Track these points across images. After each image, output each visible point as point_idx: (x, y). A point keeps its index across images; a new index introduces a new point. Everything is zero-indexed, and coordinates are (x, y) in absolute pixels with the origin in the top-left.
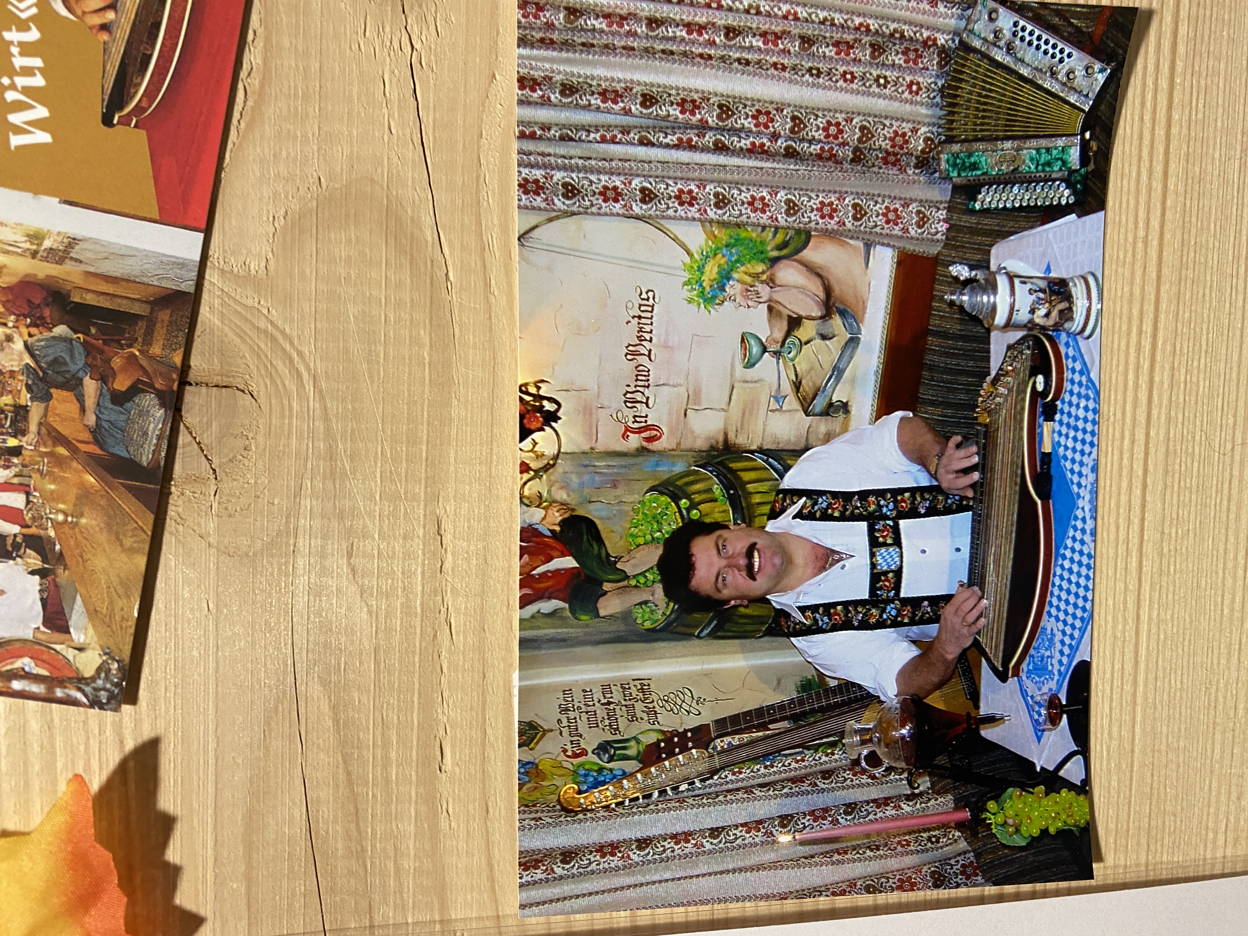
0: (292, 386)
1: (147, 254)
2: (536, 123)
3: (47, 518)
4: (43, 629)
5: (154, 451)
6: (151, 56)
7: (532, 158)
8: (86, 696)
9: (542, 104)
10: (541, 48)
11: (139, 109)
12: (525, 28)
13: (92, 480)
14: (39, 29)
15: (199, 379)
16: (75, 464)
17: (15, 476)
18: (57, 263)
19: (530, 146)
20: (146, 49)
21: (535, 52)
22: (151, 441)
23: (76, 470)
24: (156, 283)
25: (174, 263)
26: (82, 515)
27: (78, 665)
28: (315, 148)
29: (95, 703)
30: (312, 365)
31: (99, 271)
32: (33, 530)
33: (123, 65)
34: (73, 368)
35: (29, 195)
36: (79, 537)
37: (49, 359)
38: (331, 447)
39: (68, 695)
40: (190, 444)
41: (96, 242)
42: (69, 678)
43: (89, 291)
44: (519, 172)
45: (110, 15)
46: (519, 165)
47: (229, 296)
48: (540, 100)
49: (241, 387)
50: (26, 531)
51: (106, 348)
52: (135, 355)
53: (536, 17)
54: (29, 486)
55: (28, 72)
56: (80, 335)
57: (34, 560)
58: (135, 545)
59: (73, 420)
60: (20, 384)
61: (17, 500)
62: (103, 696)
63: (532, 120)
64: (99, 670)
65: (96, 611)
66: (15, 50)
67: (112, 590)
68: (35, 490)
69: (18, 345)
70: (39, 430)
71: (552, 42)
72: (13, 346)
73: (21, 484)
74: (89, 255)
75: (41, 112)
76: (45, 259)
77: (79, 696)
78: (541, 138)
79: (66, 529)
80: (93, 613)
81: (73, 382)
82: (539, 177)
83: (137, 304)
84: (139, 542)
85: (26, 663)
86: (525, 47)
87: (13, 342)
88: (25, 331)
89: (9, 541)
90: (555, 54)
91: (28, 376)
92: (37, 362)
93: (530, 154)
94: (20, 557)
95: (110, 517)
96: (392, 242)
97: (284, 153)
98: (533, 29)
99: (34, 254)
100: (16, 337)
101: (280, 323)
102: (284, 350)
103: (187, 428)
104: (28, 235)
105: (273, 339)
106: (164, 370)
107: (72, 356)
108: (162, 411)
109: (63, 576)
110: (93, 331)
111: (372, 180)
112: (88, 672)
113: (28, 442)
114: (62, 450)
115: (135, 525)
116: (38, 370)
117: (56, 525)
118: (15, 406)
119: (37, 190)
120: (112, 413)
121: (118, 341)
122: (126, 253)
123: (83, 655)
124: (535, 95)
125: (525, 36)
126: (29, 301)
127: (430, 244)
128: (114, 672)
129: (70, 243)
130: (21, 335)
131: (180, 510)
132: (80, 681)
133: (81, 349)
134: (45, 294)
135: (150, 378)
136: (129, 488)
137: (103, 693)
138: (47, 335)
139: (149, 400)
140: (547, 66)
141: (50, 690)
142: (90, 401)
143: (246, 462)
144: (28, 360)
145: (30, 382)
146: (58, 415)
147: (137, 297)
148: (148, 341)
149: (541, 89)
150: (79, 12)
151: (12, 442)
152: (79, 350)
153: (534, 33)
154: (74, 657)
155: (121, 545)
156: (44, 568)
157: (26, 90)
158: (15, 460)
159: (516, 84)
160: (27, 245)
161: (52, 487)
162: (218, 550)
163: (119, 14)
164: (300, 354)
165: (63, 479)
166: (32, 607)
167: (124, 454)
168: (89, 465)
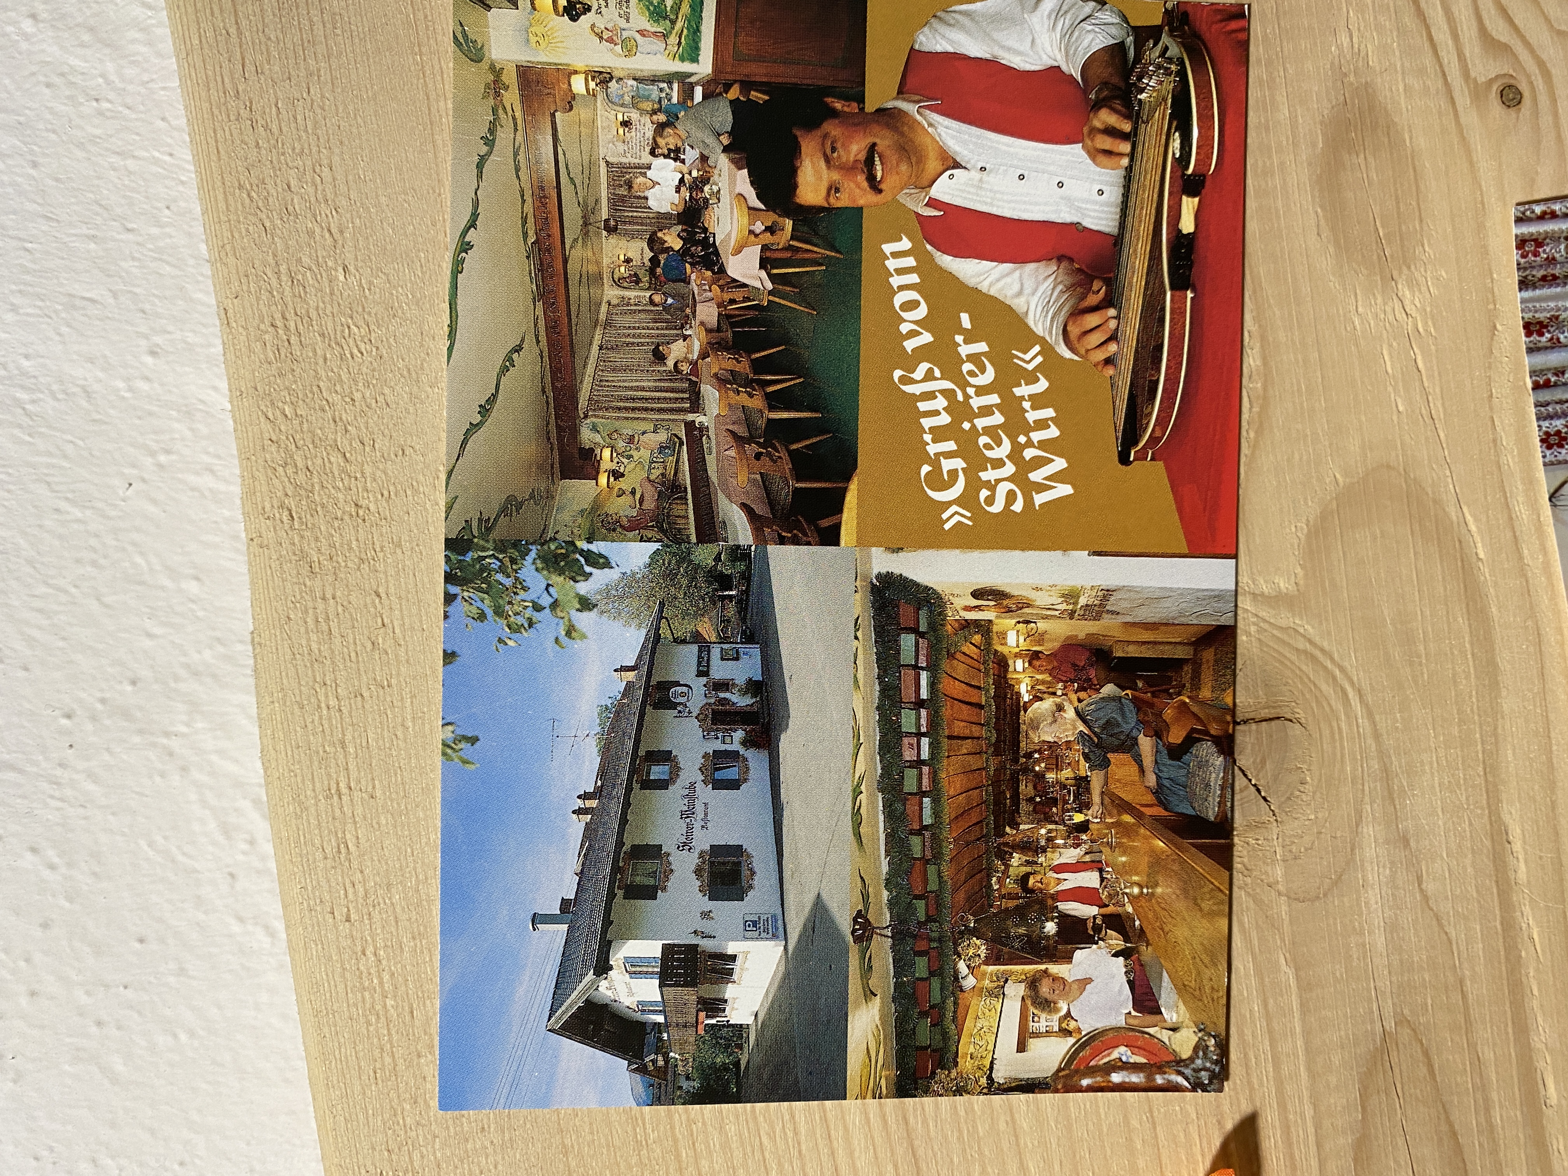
0: (1339, 707)
1: (1183, 593)
2: (1549, 369)
3: (1123, 894)
4: (1134, 1013)
5: (1219, 803)
6: (1158, 381)
7: (1550, 409)
8: (1187, 1079)
9: (1553, 348)
10: (1543, 286)
11: (1154, 440)
12: (1525, 269)
13: (1161, 844)
14: (1046, 377)
15: (1247, 716)
16: (1142, 831)
17: (1086, 853)
18: (1095, 619)
19: (1546, 395)
20: (1153, 375)
21: (1538, 292)
22: (1215, 792)
23: (1146, 838)
24: (1195, 622)
25: (1210, 597)
26: (1156, 885)
27: (1174, 1047)
28: (1327, 443)
29: (1197, 1086)
30: (1355, 679)
31: (1137, 620)
32: (1111, 909)
33: (1132, 398)
34: (1126, 728)
35: (1059, 553)
36: (1157, 908)
37: (1102, 722)
38: (1385, 765)
39: (1169, 1081)
40: (1246, 787)
41: (1130, 589)
42: (1167, 1062)
43: (1129, 642)
44: (1539, 426)
45: (1113, 347)
46: (1538, 419)
47: (1265, 621)
48: (1549, 344)
49: (1288, 716)
50: (1104, 911)
51: (1155, 700)
52: (1185, 703)
53: (1536, 254)
54: (1100, 862)
55: (1042, 424)
56: (1128, 692)
57: (1116, 941)
58: (1215, 908)
59: (1133, 783)
60: (1076, 754)
61: (1090, 879)
62: (1204, 1076)
63: (1544, 367)
64: (1196, 1049)
65: (1184, 985)
66: (1026, 405)
67: (1198, 960)
68: (1107, 865)
69: (1070, 713)
70: (1102, 800)
71: (1555, 278)
72: (1065, 715)
73: (1093, 861)
74: (1125, 605)
75: (1060, 464)
76: (1083, 617)
77: (1180, 1080)
78: (1556, 385)
79: (1143, 902)
80: (1182, 989)
81: (1129, 743)
82: (1560, 427)
83: (1180, 647)
84: (1218, 904)
85: (1122, 1052)
86: (1527, 289)
87: (1065, 711)
88: (1074, 697)
89: (1090, 924)
90: (1559, 290)
91: (1084, 745)
92: (1090, 727)
93: (1548, 404)
94: (1103, 940)
95: (1185, 883)
96: (1416, 527)
97: (1297, 456)
98: (1533, 267)
99: (1072, 614)
100: (1066, 705)
101: (1317, 640)
102: (1325, 668)
103: (1243, 771)
104: (1063, 596)
105: (1313, 658)
106: (1214, 712)
107: (1123, 715)
108: (1221, 759)
109: (1146, 953)
110: (1140, 684)
111: (1389, 467)
112: (1186, 1054)
113: (1093, 815)
114: (1127, 818)
115: (1211, 886)
116: (1092, 736)
117: (1133, 899)
118: (1075, 778)
119: (1066, 547)
120: (1172, 769)
121: (1166, 691)
122: (1161, 595)
123: (1177, 1035)
124: (1544, 339)
125: (1526, 277)
126: (1074, 665)
127: (1455, 525)
128: (1212, 1049)
129: (1104, 596)
130: (1071, 702)
131: (1246, 860)
132: (1178, 1064)
133: (1132, 707)
134: (1087, 654)
135: (1204, 725)
136: (1200, 848)
137: (1203, 1073)
138: (1096, 697)
139: (1206, 749)
140: (1552, 304)
141: (1150, 1077)
142: (1148, 761)
143: (1304, 797)
144: (1081, 727)
145: (1086, 751)
146: (1118, 780)
147: (1178, 640)
148: (1196, 685)
149: (1549, 332)
150: (1083, 352)
151: (1078, 818)
152: (1129, 707)
153: (1534, 273)
154: (1169, 1039)
155: (1201, 910)
156: (1127, 948)
157: (1043, 445)
158: (1084, 837)
159: (1522, 332)
160: (1064, 606)
161: (1124, 859)
162: (1289, 898)
163: (1121, 343)
164: (1342, 669)
165: (1133, 848)
166: (1120, 992)
167: (1190, 812)
168: (1155, 829)
